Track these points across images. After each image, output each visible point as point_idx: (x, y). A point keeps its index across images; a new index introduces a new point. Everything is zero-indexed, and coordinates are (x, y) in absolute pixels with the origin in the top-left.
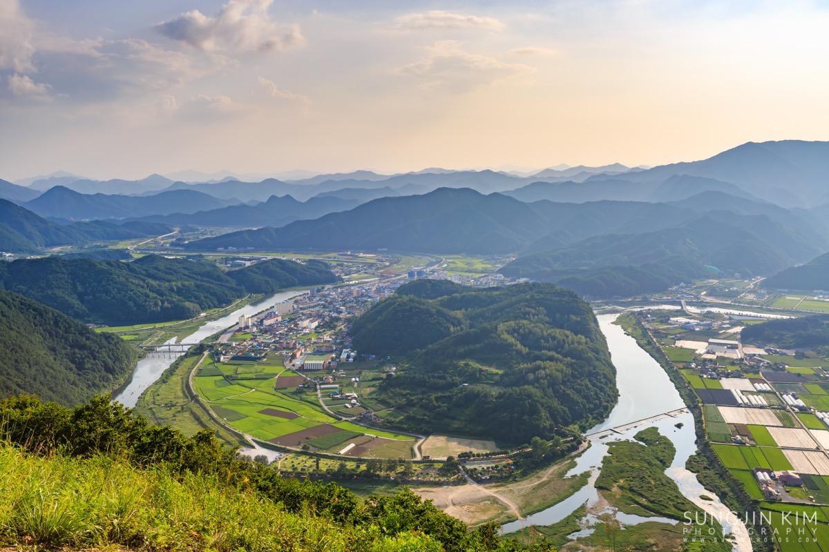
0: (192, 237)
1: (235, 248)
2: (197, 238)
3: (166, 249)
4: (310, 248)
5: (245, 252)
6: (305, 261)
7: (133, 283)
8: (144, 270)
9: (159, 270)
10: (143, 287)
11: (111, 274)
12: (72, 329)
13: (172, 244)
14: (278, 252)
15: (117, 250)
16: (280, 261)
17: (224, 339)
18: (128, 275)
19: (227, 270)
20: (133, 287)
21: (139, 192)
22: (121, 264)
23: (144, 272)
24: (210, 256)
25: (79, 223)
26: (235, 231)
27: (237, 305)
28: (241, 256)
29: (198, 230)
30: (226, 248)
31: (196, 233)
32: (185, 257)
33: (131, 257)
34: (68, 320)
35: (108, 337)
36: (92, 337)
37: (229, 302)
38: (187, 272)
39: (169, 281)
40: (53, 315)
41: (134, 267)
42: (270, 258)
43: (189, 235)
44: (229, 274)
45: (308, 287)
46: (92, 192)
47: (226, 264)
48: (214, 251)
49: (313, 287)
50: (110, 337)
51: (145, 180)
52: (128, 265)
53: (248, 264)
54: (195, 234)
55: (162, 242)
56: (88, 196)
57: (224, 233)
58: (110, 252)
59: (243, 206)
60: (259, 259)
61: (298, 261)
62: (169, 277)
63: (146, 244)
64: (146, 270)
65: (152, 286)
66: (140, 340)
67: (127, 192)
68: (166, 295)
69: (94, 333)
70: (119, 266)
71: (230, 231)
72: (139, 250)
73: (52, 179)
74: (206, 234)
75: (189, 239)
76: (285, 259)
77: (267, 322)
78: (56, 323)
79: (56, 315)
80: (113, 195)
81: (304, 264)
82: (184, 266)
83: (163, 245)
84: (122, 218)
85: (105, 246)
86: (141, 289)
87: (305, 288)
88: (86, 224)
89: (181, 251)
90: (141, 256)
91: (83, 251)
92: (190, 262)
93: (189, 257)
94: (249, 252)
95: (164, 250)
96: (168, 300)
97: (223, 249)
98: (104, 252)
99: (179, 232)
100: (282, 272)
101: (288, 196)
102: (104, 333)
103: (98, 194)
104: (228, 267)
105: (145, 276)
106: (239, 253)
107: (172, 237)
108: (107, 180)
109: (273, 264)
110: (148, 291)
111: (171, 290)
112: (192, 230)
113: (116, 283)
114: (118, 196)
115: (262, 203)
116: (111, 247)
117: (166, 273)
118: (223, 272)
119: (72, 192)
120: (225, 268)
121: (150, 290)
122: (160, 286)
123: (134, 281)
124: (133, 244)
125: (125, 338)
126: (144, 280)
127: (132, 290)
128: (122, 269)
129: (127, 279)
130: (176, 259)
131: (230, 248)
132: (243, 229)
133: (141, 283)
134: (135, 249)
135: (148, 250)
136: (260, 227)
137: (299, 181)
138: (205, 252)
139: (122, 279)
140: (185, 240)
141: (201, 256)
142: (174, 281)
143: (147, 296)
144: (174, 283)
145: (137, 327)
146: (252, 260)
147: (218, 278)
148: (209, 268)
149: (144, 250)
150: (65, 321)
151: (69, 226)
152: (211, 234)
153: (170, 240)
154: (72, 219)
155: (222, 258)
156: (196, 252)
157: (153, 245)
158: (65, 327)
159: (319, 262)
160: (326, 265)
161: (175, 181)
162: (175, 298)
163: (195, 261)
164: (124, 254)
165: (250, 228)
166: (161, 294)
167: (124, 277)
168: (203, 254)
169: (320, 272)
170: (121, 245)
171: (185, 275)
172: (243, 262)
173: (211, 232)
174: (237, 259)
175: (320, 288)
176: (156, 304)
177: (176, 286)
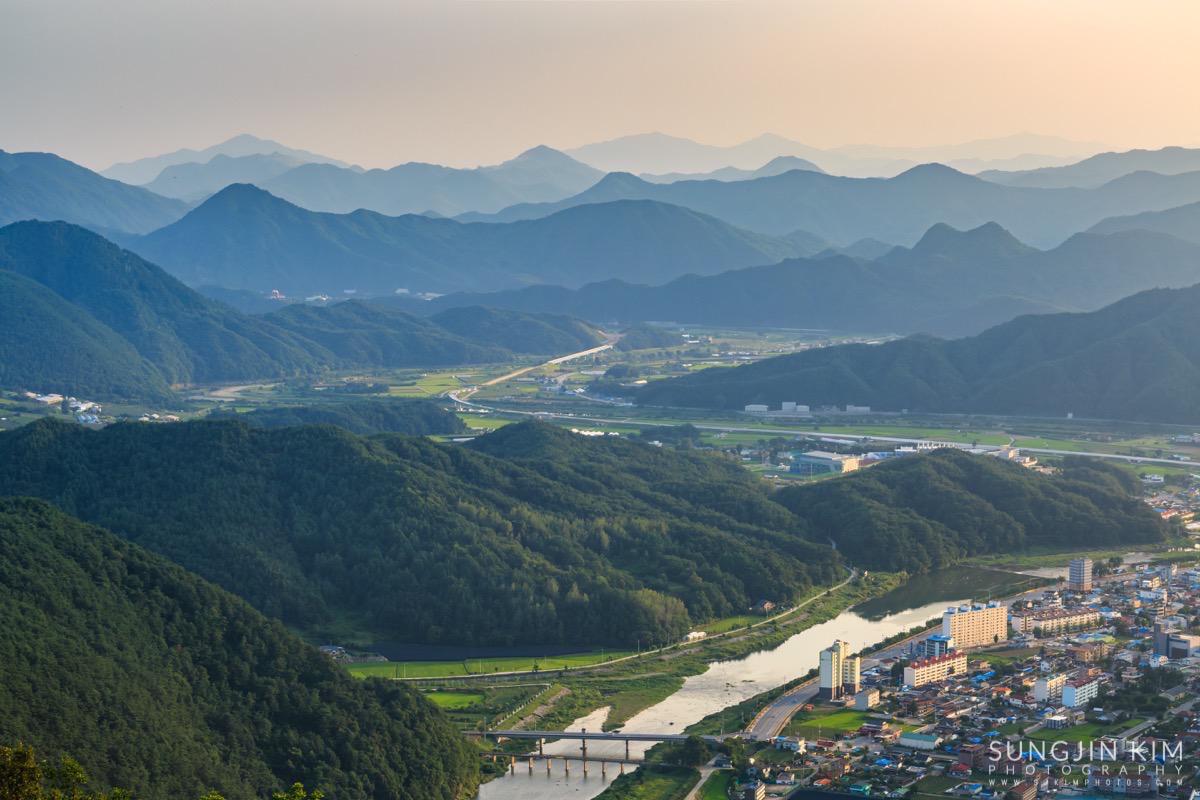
0: (658, 364)
1: (804, 408)
2: (675, 368)
3: (575, 405)
4: (1070, 416)
5: (840, 423)
6: (1051, 463)
7: (468, 515)
8: (505, 473)
9: (554, 477)
10: (499, 529)
11: (401, 481)
12: (281, 661)
13: (594, 387)
14: (954, 425)
15: (418, 402)
16: (963, 460)
17: (768, 727)
18: (456, 487)
19: (777, 482)
20: (471, 529)
21: (489, 207)
22: (431, 448)
23: (506, 481)
24: (720, 433)
25: (299, 310)
26: (804, 346)
27: (811, 609)
28: (826, 435)
29: (680, 341)
30: (775, 406)
31: (673, 349)
32: (637, 432)
33: (463, 426)
34: (268, 632)
35: (388, 694)
36: (340, 691)
37: (784, 597)
38: (643, 486)
39: (586, 514)
40: (224, 613)
41: (474, 460)
42: (927, 445)
43: (651, 357)
44: (787, 497)
45: (1061, 557)
46: (341, 205)
47: (775, 461)
48: (735, 418)
49: (1077, 555)
50: (395, 695)
51: (510, 168)
52: (454, 452)
53: (851, 464)
54: (669, 355)
55: (561, 379)
56: (328, 219)
57: (766, 355)
58: (396, 408)
59: (834, 261)
60: (890, 448)
61: (1028, 463)
62: (589, 499)
63: (508, 385)
64: (514, 475)
65: (532, 529)
66: (486, 711)
67: (450, 208)
68: (576, 564)
69: (346, 681)
70: (425, 456)
71: (790, 348)
72: (486, 403)
73: (220, 161)
74: (707, 355)
75: (648, 372)
76: (977, 451)
77: (919, 676)
78: (233, 638)
79: (231, 610)
80: (409, 217)
81: (1048, 471)
82: (638, 465)
83: (563, 389)
84: (430, 296)
85: (379, 388)
86: (495, 539)
87: (1051, 558)
88: (320, 310)
89: (624, 412)
90: (493, 425)
91: (308, 403)
92: (657, 450)
93: (650, 433)
94: (853, 422)
95: (564, 408)
96: (579, 579)
97: (763, 408)
98: (377, 407)
99: (619, 346)
100: (968, 496)
101: (990, 224)
102: (376, 680)
103: (359, 212)
104: (781, 473)
105: (507, 491)
106: (819, 423)
107: (596, 362)
108: (386, 167)
109: (938, 468)
110: (517, 546)
111: (593, 543)
112: (659, 340)
113: (416, 513)
114: (423, 219)
115: (899, 250)
116: (397, 392)
117: (577, 485)
118: (765, 489)
119: (280, 202)
120: (773, 475)
121: (524, 543)
122: (555, 529)
123: (474, 509)
124: (465, 383)
125: (441, 700)
126: (504, 508)
127: (467, 540)
128: (435, 468)
129: (451, 501)
130: (606, 437)
131: (787, 406)
132: (834, 342)
133: (497, 517)
134: (472, 400)
135: (517, 405)
136: (893, 337)
137: (1030, 175)
138: (705, 417)
139: (435, 501)
140: (635, 374)
141: (689, 432)
142: (600, 514)
143: (515, 562)
144: (601, 522)
145: (479, 667)
146: (866, 452)
147: (750, 511)
148: (718, 476)
149: (507, 404)
150: (259, 632)
151: (269, 317)
152: (724, 357)
153: (590, 374)
154: (277, 294)
155: (762, 442)
156: (673, 416)
157: (534, 389)
158: (257, 653)
159: (1102, 466)
160: (1125, 479)
161: (608, 172)
162: (605, 574)
163: (672, 449)
164: (438, 416)
165: (858, 340)
166: (560, 558)
167: (441, 492)
168: (698, 426)
169: (1105, 502)
170: (429, 385)
171: (637, 495)
172: (835, 457)
173: (725, 347)
174: (813, 446)
175: (1105, 562)
176: (541, 590)
177: (607, 531)
